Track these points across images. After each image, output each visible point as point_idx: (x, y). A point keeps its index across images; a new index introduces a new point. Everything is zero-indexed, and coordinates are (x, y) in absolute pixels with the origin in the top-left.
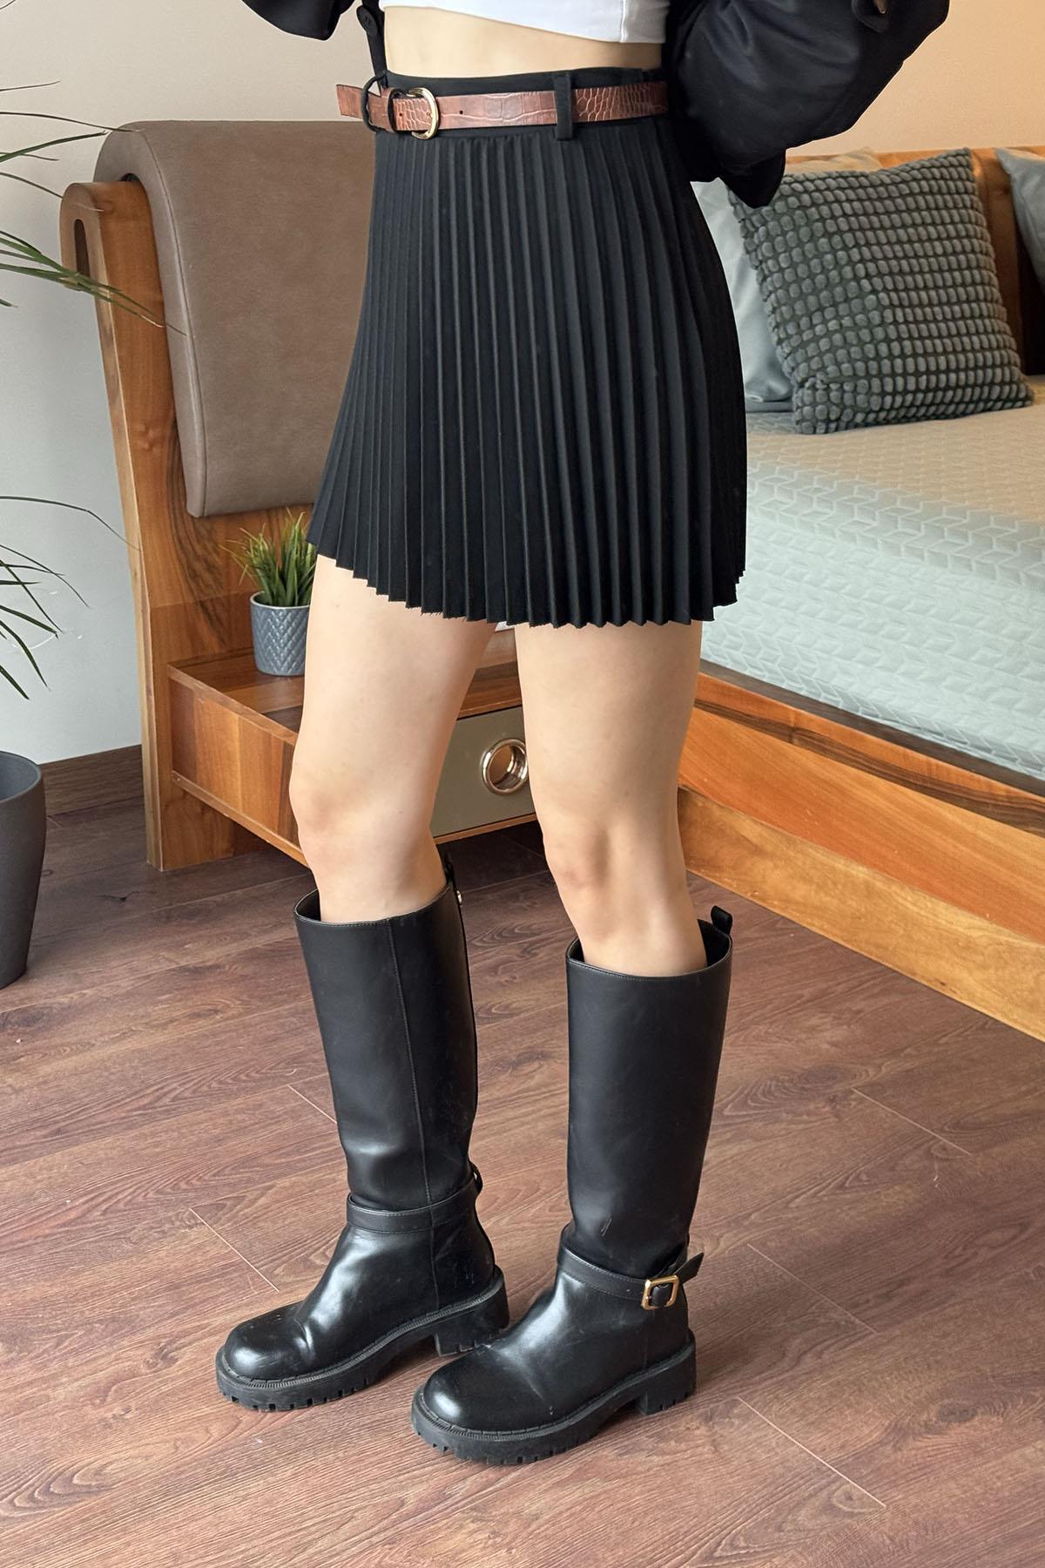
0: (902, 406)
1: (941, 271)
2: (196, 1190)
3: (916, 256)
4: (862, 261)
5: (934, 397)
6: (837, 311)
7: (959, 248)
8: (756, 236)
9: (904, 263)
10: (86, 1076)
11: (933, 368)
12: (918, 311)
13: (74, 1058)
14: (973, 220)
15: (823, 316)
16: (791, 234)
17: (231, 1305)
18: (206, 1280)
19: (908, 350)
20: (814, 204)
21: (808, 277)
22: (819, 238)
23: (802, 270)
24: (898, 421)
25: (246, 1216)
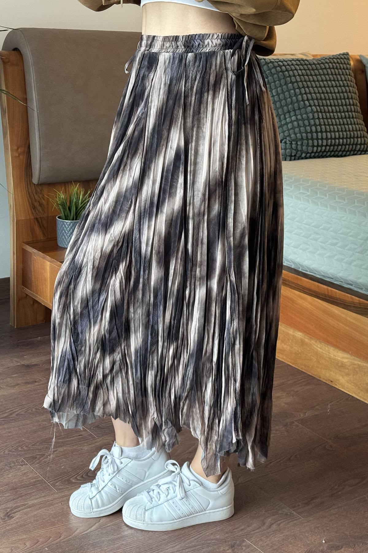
0: (320, 151)
1: (337, 99)
3: (327, 93)
4: (306, 93)
5: (334, 148)
6: (295, 113)
7: (344, 90)
9: (322, 95)
11: (333, 137)
12: (328, 114)
14: (350, 80)
15: (290, 115)
16: (277, 82)
17: (37, 497)
18: (27, 486)
19: (324, 130)
20: (287, 70)
21: (284, 99)
22: (288, 84)
23: (281, 96)
24: (319, 157)
25: (45, 462)
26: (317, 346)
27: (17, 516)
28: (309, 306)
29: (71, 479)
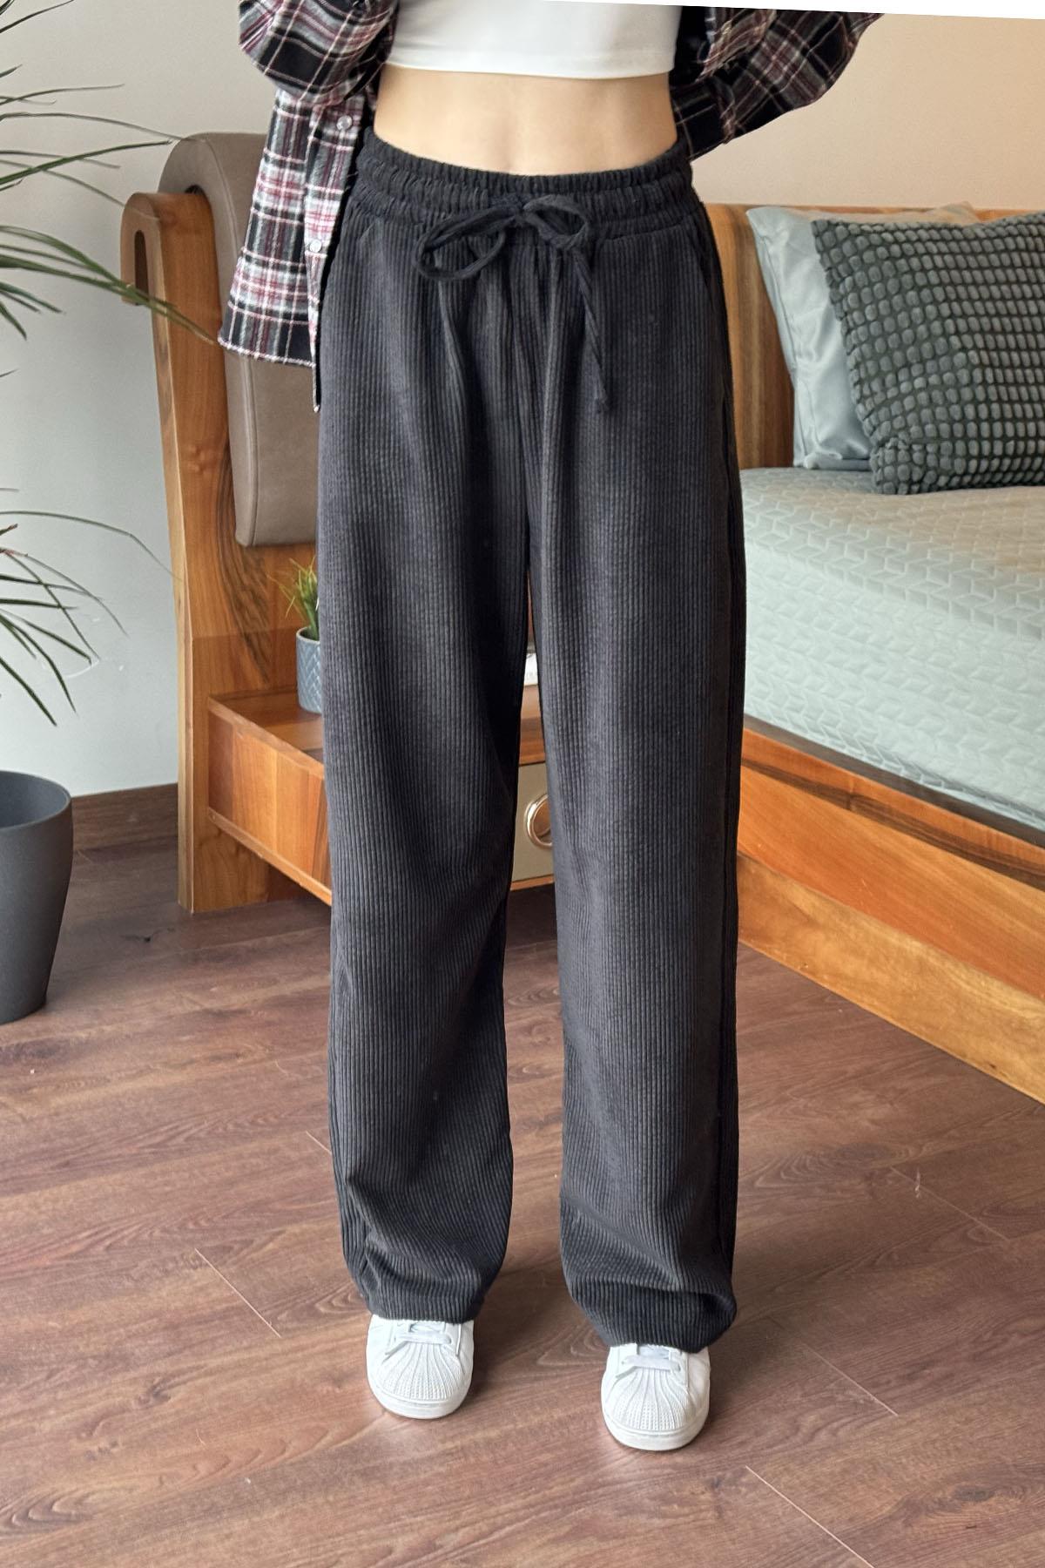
0: (987, 471)
2: (203, 1230)
3: (1009, 315)
4: (952, 316)
5: (1022, 463)
6: (925, 369)
8: (841, 286)
10: (99, 1111)
11: (1021, 433)
13: (88, 1092)
15: (910, 374)
16: (878, 286)
17: (229, 1348)
18: (206, 1322)
19: (996, 414)
20: (903, 255)
21: (895, 331)
22: (907, 291)
23: (888, 324)
24: (983, 485)
25: (253, 1261)
27: (178, 1394)
29: (317, 1305)
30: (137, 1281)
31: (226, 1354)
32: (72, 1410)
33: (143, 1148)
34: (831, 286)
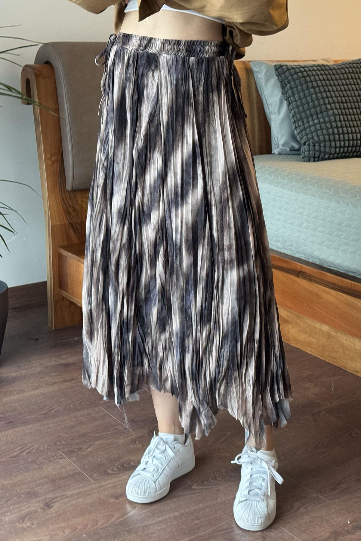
0: (343, 152)
4: (327, 97)
5: (356, 149)
6: (318, 116)
8: (286, 88)
9: (343, 99)
10: (22, 402)
11: (355, 138)
12: (349, 117)
13: (17, 396)
15: (313, 118)
16: (299, 87)
17: (75, 487)
18: (66, 478)
19: (345, 131)
20: (308, 75)
21: (307, 103)
22: (310, 89)
23: (304, 101)
24: (341, 158)
25: (82, 455)
26: (343, 338)
27: (56, 506)
28: (333, 300)
29: (108, 470)
30: (39, 465)
31: (74, 490)
32: (16, 513)
33: (39, 415)
34: (282, 88)
